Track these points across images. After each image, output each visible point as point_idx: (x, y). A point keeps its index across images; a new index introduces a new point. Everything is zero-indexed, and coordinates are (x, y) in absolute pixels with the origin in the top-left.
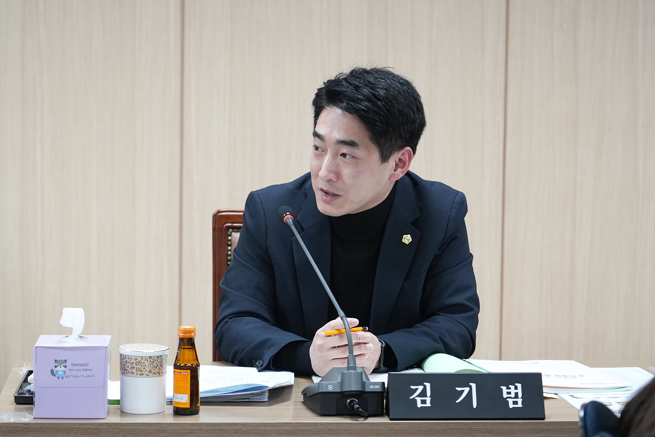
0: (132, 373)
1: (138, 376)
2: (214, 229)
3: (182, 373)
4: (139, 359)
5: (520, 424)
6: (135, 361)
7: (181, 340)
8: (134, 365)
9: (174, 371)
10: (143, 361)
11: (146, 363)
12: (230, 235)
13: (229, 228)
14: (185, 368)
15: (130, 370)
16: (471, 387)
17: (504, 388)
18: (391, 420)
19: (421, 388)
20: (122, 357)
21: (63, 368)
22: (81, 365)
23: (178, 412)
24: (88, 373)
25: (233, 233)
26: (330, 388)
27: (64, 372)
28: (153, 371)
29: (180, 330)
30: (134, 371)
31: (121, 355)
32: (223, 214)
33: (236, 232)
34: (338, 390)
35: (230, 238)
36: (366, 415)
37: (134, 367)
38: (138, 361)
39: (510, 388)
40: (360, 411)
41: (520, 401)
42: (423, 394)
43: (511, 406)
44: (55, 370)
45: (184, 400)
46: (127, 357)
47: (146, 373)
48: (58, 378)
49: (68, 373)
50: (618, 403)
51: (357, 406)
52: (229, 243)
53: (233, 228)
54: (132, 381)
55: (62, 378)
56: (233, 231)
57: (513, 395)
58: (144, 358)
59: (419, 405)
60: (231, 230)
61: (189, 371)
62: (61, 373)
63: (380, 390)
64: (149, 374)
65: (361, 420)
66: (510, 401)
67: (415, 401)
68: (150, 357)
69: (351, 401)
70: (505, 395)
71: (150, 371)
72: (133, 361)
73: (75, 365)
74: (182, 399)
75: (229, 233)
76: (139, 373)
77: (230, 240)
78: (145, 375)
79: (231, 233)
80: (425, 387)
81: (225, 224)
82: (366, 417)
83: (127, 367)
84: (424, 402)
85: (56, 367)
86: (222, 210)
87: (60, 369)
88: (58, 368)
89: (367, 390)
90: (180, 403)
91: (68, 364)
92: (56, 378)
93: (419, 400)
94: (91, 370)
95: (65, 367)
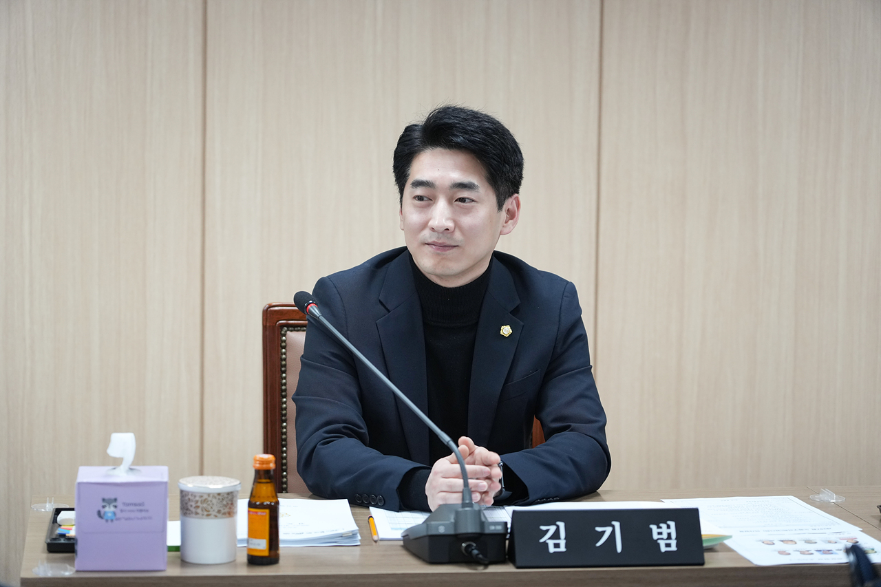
0: (197, 513)
1: (204, 517)
2: (265, 328)
3: (259, 514)
4: (205, 497)
5: (675, 571)
6: (200, 499)
7: (258, 472)
8: (199, 504)
9: (249, 511)
10: (210, 499)
11: (214, 501)
12: (285, 335)
13: (282, 326)
14: (262, 506)
15: (193, 510)
16: (613, 526)
17: (654, 527)
18: (518, 568)
19: (552, 529)
20: (183, 494)
21: (112, 509)
22: (135, 505)
23: (254, 561)
24: (144, 514)
25: (288, 332)
26: (442, 530)
27: (115, 514)
28: (223, 511)
29: (256, 460)
30: (199, 511)
31: (182, 492)
32: (276, 308)
33: (291, 331)
34: (452, 532)
35: (284, 338)
36: (486, 562)
37: (198, 507)
38: (204, 498)
39: (661, 528)
40: (480, 558)
41: (673, 542)
42: (556, 535)
43: (663, 549)
44: (102, 511)
45: (261, 545)
46: (190, 494)
47: (214, 513)
48: (107, 521)
49: (119, 515)
50: (782, 541)
51: (475, 552)
52: (283, 344)
53: (288, 326)
54: (197, 523)
55: (112, 520)
56: (288, 330)
57: (665, 536)
58: (211, 495)
59: (552, 549)
60: (286, 328)
61: (267, 511)
62: (110, 515)
63: (502, 532)
64: (217, 514)
65: (481, 569)
66: (662, 544)
67: (545, 544)
68: (219, 494)
69: (468, 546)
70: (655, 536)
71: (219, 512)
72: (197, 498)
73: (128, 505)
74: (259, 545)
75: (283, 332)
76: (206, 513)
77: (285, 341)
78: (212, 516)
79: (286, 332)
80: (558, 527)
81: (278, 321)
82: (486, 566)
83: (188, 506)
84: (557, 546)
85: (104, 507)
86: (274, 304)
87: (109, 510)
88: (107, 509)
89: (487, 531)
90: (256, 550)
91: (119, 503)
92: (103, 521)
93: (551, 543)
94: (147, 511)
95: (115, 507)
